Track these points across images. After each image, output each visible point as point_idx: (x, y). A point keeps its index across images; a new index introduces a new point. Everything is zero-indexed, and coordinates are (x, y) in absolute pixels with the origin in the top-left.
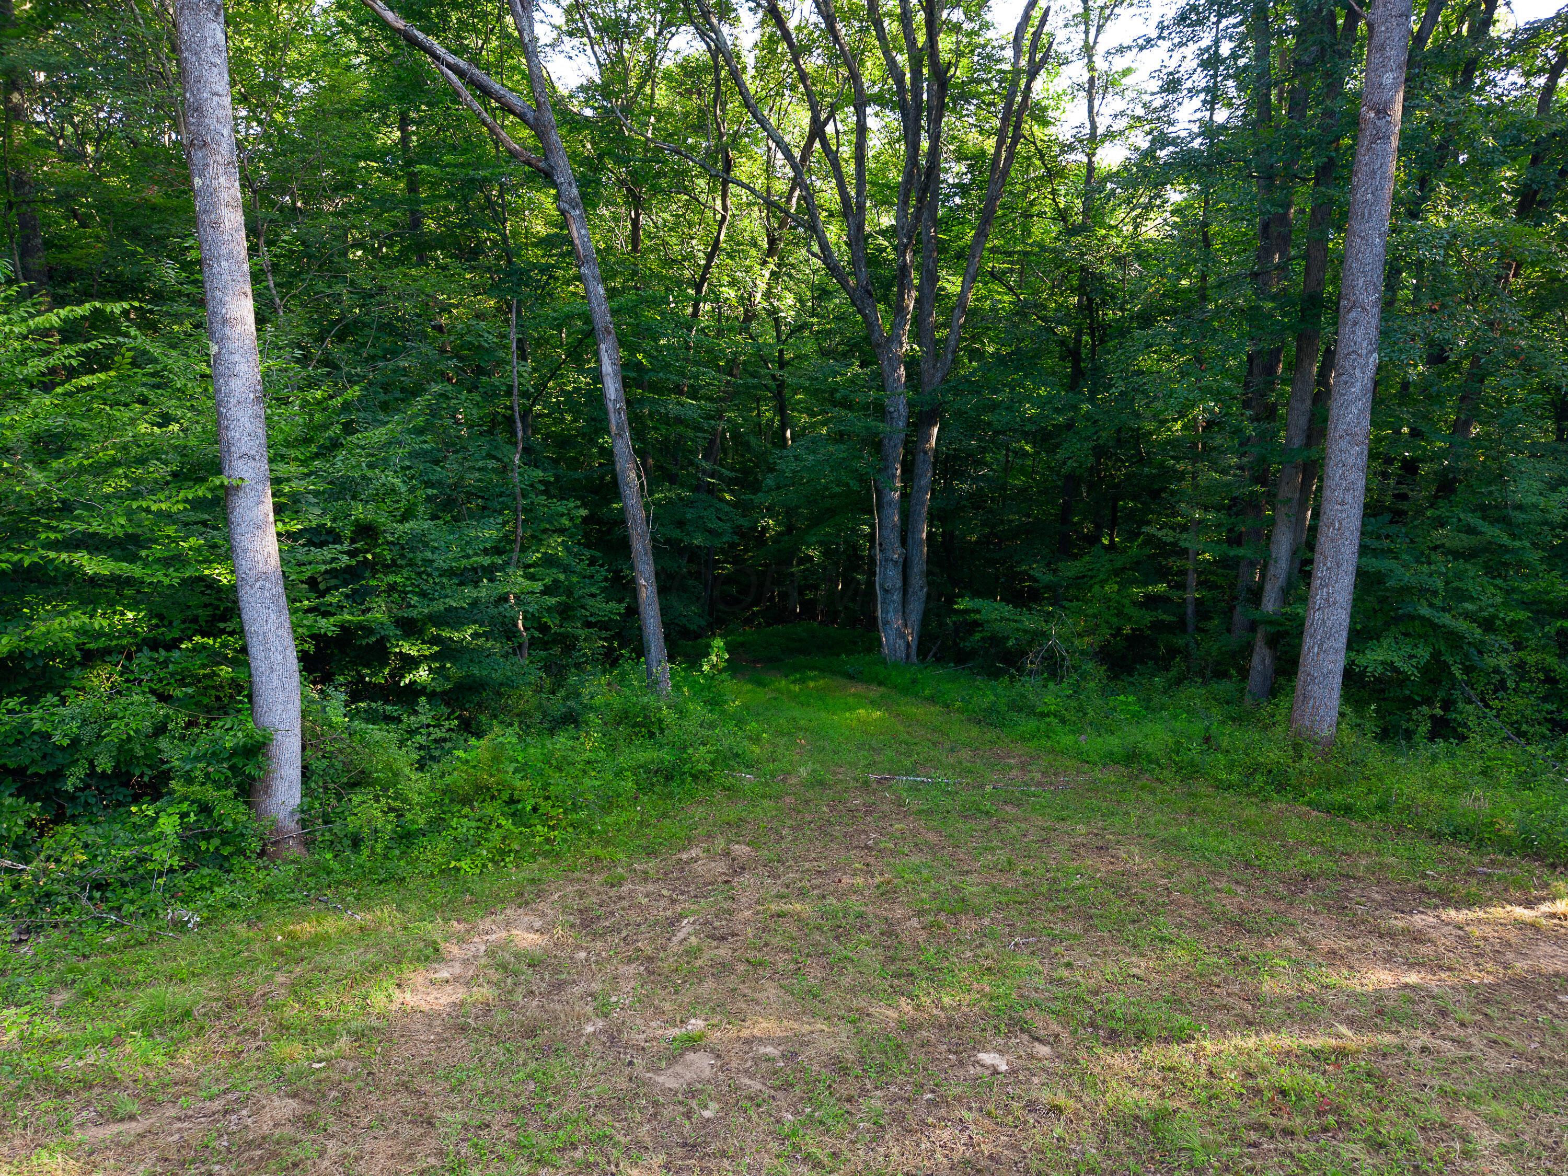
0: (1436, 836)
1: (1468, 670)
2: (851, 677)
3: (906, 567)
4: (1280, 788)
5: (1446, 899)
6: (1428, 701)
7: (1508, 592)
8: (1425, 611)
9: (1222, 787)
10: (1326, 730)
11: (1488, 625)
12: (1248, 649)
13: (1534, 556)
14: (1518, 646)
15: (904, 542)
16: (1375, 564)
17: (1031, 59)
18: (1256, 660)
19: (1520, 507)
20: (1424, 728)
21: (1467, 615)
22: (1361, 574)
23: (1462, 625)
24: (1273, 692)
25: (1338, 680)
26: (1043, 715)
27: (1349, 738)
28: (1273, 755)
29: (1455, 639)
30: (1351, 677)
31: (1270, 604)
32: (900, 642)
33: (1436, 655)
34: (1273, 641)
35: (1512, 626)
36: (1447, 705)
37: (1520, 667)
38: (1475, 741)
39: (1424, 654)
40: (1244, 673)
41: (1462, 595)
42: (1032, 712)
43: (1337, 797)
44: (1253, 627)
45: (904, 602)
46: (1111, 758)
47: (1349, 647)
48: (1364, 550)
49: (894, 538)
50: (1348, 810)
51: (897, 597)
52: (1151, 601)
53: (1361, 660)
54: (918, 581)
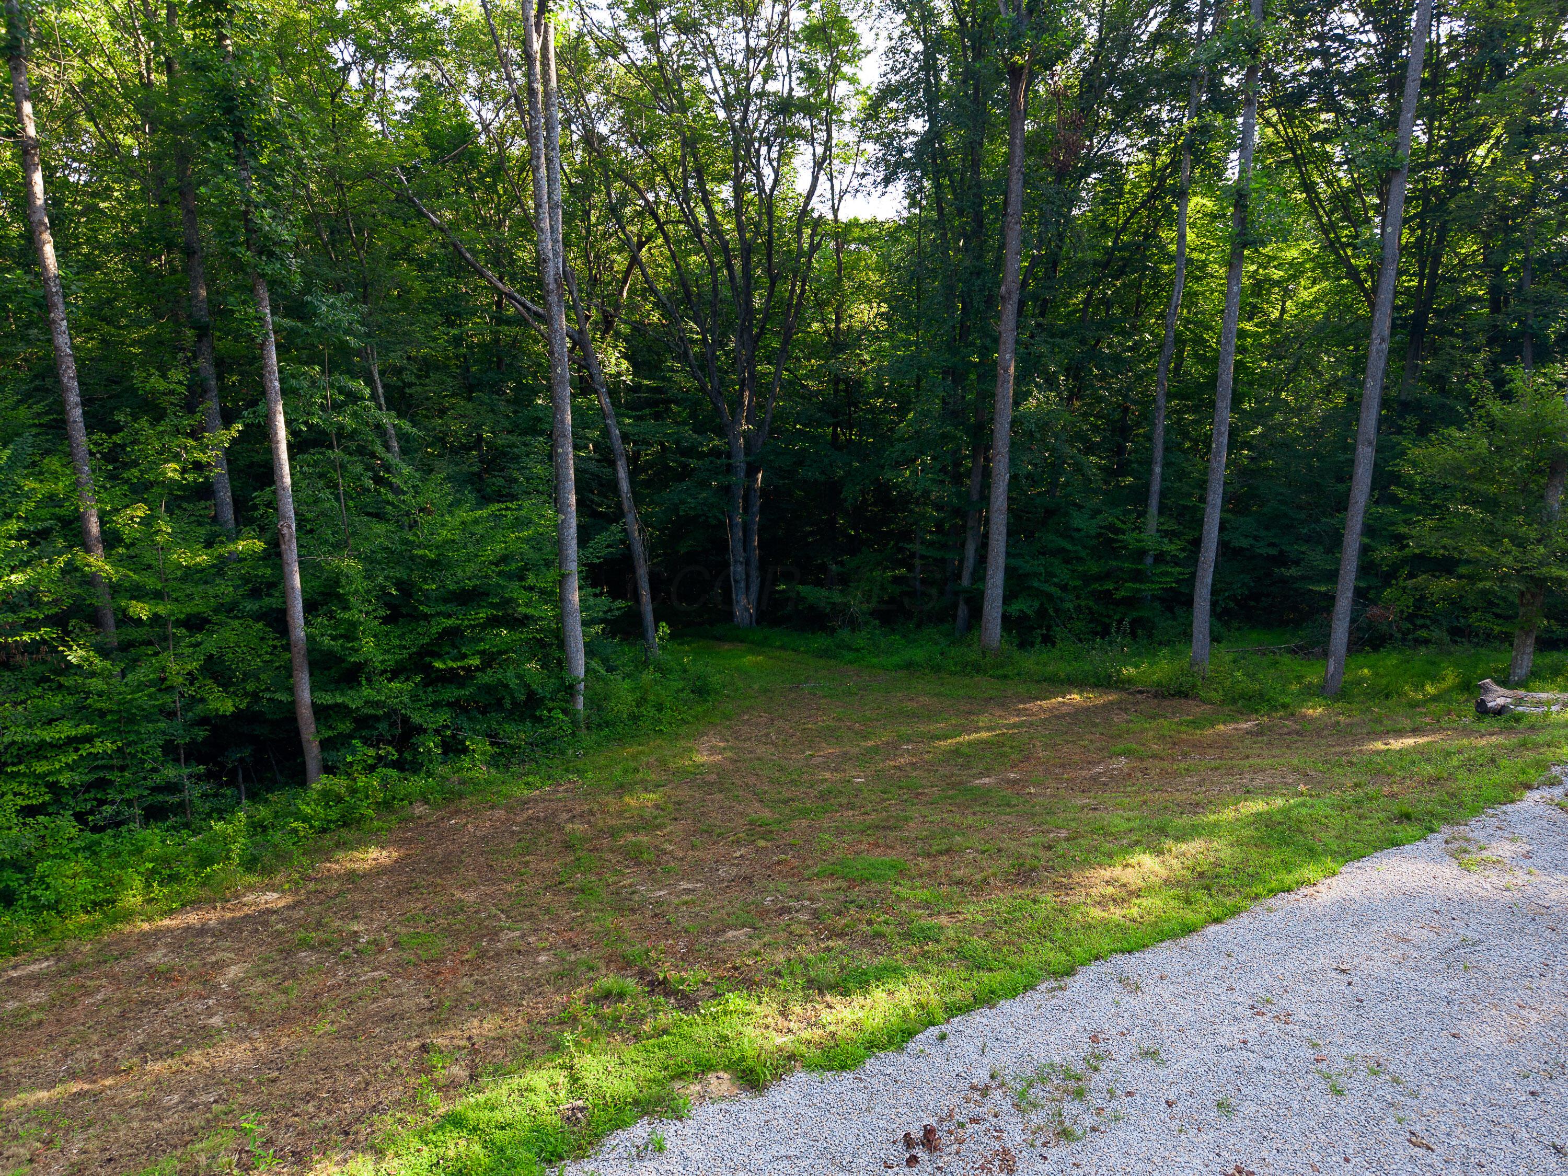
0: (1038, 682)
1: (1057, 611)
2: (718, 639)
3: (747, 563)
4: (978, 672)
5: (1037, 699)
6: (1040, 627)
7: (1073, 571)
8: (1036, 584)
9: (952, 673)
10: (995, 644)
11: (1064, 588)
12: (955, 606)
13: (1083, 554)
14: (1078, 597)
15: (745, 550)
16: (1014, 562)
17: (811, 244)
18: (960, 612)
19: (1079, 530)
20: (1039, 640)
21: (1055, 585)
22: (1007, 568)
23: (1053, 590)
24: (969, 628)
25: (999, 620)
26: (857, 650)
27: (1006, 647)
28: (973, 656)
29: (1050, 597)
30: (1005, 618)
31: (966, 581)
32: (746, 614)
33: (1042, 604)
34: (968, 601)
35: (1075, 587)
36: (1049, 628)
37: (1078, 609)
38: (1059, 645)
39: (1037, 604)
40: (955, 617)
41: (1052, 575)
42: (850, 648)
43: (1000, 672)
44: (956, 594)
45: (748, 588)
46: (899, 667)
47: (1004, 603)
48: (1008, 554)
49: (740, 547)
50: (1005, 677)
51: (743, 585)
52: (896, 580)
53: (1009, 610)
54: (754, 573)
